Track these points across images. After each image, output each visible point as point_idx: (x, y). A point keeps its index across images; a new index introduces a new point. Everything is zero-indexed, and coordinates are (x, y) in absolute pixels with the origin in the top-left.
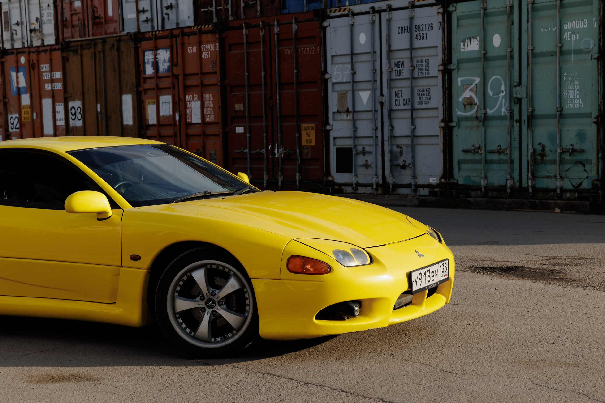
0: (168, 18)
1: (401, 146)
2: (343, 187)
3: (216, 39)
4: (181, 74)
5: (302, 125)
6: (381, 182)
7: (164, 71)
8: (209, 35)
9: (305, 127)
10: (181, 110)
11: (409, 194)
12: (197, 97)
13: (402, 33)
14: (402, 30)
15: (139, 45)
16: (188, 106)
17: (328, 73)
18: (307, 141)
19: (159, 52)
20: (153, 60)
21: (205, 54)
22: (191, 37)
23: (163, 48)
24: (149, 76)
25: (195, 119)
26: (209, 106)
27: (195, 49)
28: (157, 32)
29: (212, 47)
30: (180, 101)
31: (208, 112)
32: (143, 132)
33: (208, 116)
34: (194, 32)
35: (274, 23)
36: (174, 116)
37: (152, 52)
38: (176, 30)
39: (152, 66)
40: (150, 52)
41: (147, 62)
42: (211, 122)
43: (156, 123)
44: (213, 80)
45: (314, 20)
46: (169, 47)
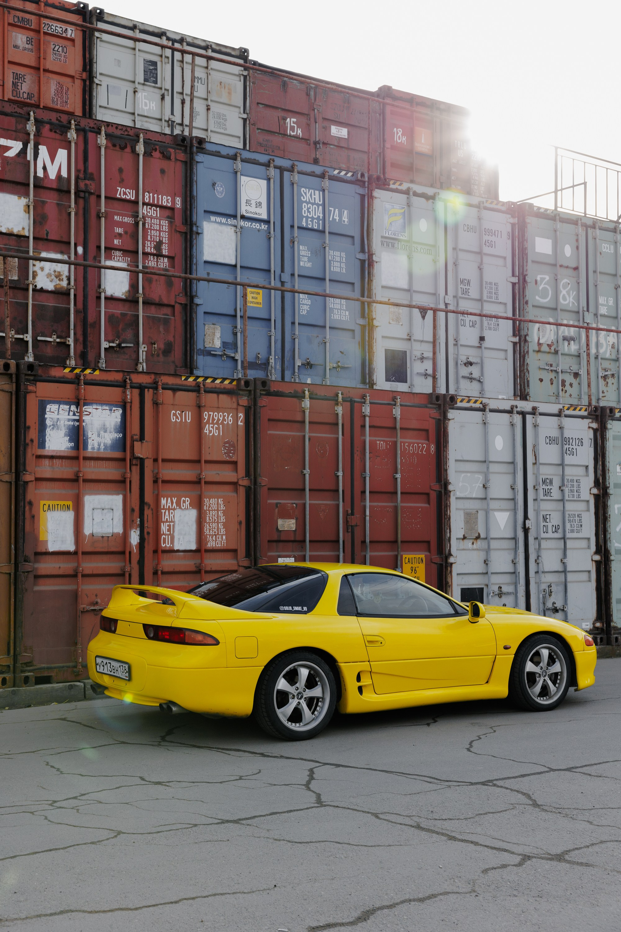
1: (549, 583)
3: (238, 404)
4: (152, 458)
5: (404, 556)
7: (102, 447)
8: (224, 399)
9: (409, 559)
10: (146, 525)
12: (188, 503)
13: (550, 444)
14: (551, 440)
15: (31, 388)
16: (166, 516)
17: (450, 483)
19: (88, 410)
20: (72, 423)
21: (211, 429)
22: (179, 394)
23: (102, 403)
24: (54, 454)
25: (180, 543)
26: (215, 520)
27: (188, 417)
28: (88, 371)
29: (228, 418)
30: (146, 508)
31: (213, 531)
32: (28, 566)
33: (212, 538)
34: (187, 386)
35: (363, 400)
36: (125, 536)
37: (70, 408)
38: (141, 376)
39: (65, 435)
40: (61, 406)
41: (53, 425)
42: (219, 548)
43: (72, 548)
44: (228, 474)
45: (426, 407)
46: (121, 403)
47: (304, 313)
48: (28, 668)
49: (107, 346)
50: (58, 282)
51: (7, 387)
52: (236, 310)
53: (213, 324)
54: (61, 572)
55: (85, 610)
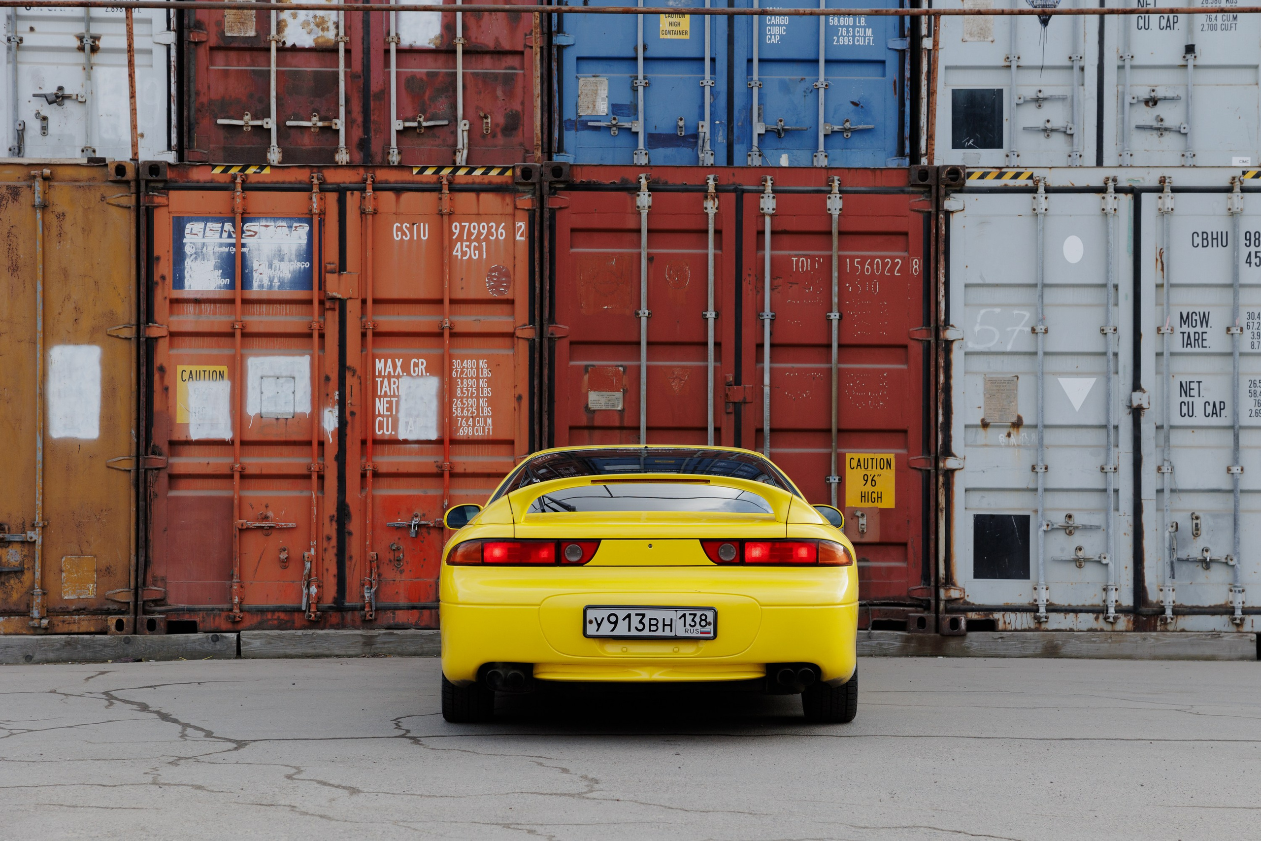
0: (44, 129)
1: (1197, 514)
2: (997, 616)
3: (516, 208)
4: (358, 298)
5: (848, 456)
6: (1128, 601)
7: (276, 283)
8: (489, 200)
9: (859, 460)
10: (348, 401)
11: (1218, 629)
12: (422, 367)
13: (1203, 246)
14: (1206, 239)
15: (159, 200)
16: (383, 387)
17: (952, 326)
18: (863, 496)
19: (252, 229)
20: (227, 250)
22: (406, 196)
23: (274, 216)
24: (198, 296)
25: (409, 429)
26: (472, 393)
27: (424, 231)
28: (251, 170)
29: (497, 230)
30: (348, 375)
31: (468, 411)
32: (158, 461)
33: (467, 421)
34: (421, 183)
35: (761, 188)
36: (315, 418)
37: (222, 227)
38: (340, 172)
39: (216, 268)
40: (209, 224)
41: (195, 253)
42: (480, 438)
43: (227, 435)
44: (498, 321)
45: (903, 192)
46: (308, 216)
47: (775, 40)
48: (158, 608)
49: (401, 128)
50: (320, 33)
51: (125, 201)
52: (636, 49)
53: (594, 76)
54: (209, 471)
55: (245, 527)
